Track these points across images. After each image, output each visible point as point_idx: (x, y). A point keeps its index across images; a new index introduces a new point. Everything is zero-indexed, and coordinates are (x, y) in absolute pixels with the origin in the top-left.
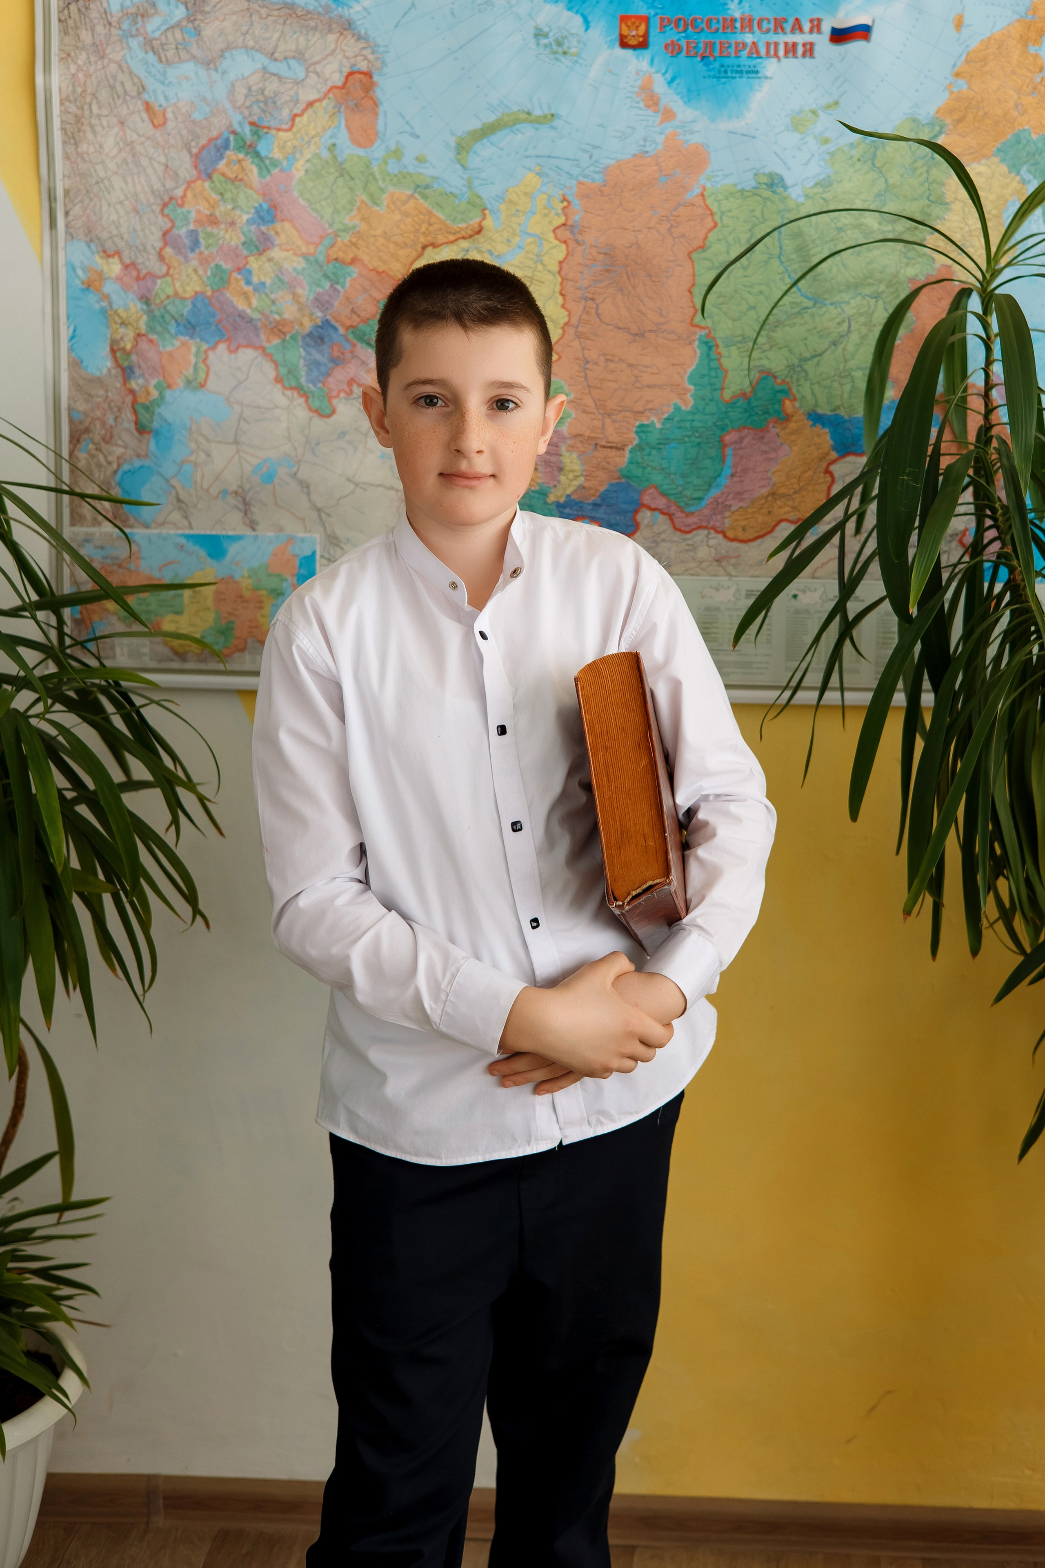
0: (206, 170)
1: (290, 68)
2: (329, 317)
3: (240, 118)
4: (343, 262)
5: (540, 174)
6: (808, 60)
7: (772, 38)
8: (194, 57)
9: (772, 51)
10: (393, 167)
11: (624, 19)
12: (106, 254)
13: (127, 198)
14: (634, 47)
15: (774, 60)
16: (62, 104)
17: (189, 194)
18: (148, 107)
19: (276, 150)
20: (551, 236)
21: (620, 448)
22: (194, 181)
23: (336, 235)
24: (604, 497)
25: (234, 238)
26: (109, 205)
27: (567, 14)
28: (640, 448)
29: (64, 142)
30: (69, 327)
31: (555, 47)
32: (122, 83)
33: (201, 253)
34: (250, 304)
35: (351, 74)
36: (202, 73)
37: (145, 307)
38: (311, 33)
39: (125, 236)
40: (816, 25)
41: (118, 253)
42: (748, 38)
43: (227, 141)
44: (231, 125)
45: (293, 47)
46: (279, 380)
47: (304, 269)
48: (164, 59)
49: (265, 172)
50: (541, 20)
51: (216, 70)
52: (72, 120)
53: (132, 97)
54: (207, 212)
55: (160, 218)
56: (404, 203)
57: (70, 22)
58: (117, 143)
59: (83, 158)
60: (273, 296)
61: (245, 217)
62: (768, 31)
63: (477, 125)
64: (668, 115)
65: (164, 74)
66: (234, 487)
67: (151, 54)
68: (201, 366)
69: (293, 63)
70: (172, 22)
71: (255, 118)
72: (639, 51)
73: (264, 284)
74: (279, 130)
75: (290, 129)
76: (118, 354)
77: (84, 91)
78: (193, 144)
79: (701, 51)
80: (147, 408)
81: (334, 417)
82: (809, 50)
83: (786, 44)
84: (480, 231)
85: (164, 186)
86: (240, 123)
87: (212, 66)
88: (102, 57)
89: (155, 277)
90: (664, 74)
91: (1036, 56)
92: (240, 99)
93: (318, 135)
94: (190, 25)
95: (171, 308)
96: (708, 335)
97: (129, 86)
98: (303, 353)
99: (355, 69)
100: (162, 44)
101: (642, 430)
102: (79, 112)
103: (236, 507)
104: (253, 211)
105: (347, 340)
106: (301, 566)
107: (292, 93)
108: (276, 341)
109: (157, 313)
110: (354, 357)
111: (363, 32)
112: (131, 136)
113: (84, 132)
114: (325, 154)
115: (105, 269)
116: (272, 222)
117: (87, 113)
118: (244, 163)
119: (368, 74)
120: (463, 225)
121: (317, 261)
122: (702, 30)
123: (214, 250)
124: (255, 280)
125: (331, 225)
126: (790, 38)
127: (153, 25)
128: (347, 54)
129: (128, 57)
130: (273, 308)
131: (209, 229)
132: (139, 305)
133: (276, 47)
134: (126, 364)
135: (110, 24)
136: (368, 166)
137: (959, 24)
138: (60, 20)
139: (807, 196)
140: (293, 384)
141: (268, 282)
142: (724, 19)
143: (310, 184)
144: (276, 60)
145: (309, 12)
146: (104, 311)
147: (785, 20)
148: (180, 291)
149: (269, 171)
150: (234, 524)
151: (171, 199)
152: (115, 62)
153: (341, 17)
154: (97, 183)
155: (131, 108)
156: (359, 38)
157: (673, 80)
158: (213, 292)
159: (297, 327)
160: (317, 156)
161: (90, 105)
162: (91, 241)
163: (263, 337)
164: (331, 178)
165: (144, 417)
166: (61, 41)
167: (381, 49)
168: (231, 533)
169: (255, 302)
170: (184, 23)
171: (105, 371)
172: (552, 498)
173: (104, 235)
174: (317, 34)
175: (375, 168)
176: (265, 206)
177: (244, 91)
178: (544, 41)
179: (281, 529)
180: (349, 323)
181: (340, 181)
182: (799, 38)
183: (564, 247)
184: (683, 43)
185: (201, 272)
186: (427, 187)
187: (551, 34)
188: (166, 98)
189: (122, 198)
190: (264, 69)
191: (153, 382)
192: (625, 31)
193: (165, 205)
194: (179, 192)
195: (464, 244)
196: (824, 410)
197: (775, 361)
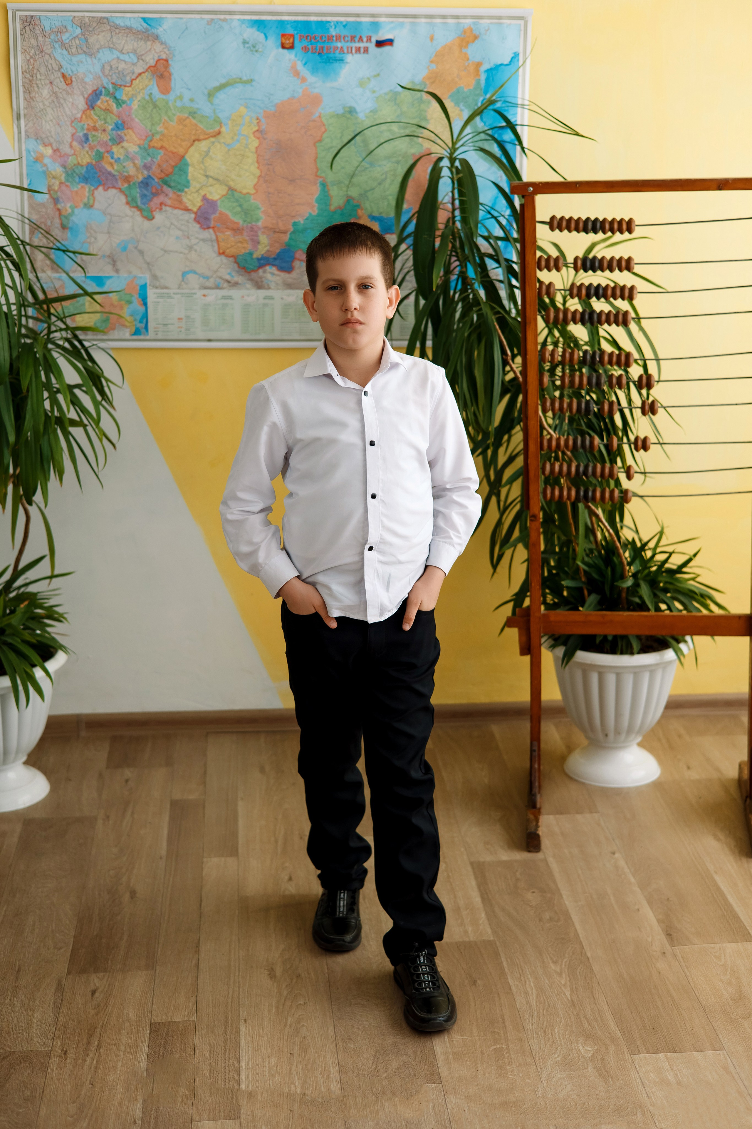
0: (91, 105)
1: (130, 57)
2: (150, 174)
3: (107, 80)
4: (157, 148)
5: (246, 107)
6: (365, 55)
7: (350, 44)
8: (85, 52)
9: (350, 51)
10: (179, 104)
11: (283, 35)
12: (45, 145)
13: (54, 118)
14: (288, 48)
15: (350, 55)
16: (23, 74)
17: (84, 117)
18: (64, 76)
19: (124, 96)
20: (252, 136)
21: (285, 232)
22: (86, 110)
23: (153, 136)
24: (278, 255)
25: (105, 137)
26: (46, 121)
27: (257, 33)
28: (294, 232)
29: (24, 92)
30: (27, 180)
31: (252, 48)
32: (51, 64)
33: (90, 144)
34: (113, 168)
35: (158, 60)
36: (89, 59)
37: (64, 170)
38: (139, 41)
39: (54, 136)
40: (369, 39)
41: (51, 145)
42: (339, 45)
43: (101, 92)
44: (103, 84)
45: (131, 47)
46: (128, 203)
47: (138, 152)
48: (70, 53)
49: (119, 106)
50: (246, 36)
51: (95, 58)
52: (28, 81)
53: (56, 71)
54: (92, 125)
55: (70, 128)
56: (184, 120)
57: (26, 35)
58: (49, 93)
59: (33, 100)
60: (124, 164)
61: (110, 127)
62: (348, 41)
63: (217, 84)
64: (304, 80)
65: (71, 60)
66: (108, 254)
67: (64, 50)
68: (91, 197)
69: (131, 55)
70: (74, 35)
71: (114, 81)
72: (290, 51)
73: (119, 159)
74: (125, 86)
75: (130, 86)
76: (52, 192)
77: (33, 68)
78: (85, 93)
79: (318, 50)
80: (66, 217)
81: (154, 221)
82: (366, 50)
83: (356, 48)
84: (219, 133)
85: (71, 112)
86: (107, 83)
87: (93, 56)
88: (42, 52)
89: (68, 156)
90: (302, 61)
91: (466, 54)
92: (107, 72)
93: (143, 89)
94: (83, 37)
95: (77, 171)
96: (324, 180)
97: (54, 65)
98: (138, 190)
99: (160, 58)
100: (70, 46)
101: (295, 224)
102: (31, 78)
103: (109, 263)
104: (114, 124)
105: (159, 185)
106: (140, 290)
107: (131, 69)
108: (126, 185)
109: (70, 173)
110: (163, 192)
111: (163, 41)
112: (56, 89)
113: (33, 87)
114: (147, 98)
115: (45, 152)
116: (123, 129)
117: (35, 78)
118: (109, 102)
119: (167, 60)
120: (211, 131)
121: (144, 148)
122: (318, 41)
123: (96, 143)
124: (115, 157)
125: (150, 131)
126: (358, 45)
127: (65, 37)
128: (157, 51)
129: (54, 52)
130: (124, 170)
131: (93, 133)
132: (61, 169)
133: (123, 47)
134: (55, 197)
135: (45, 36)
136: (167, 103)
137: (432, 39)
138: (21, 34)
139: (367, 117)
140: (135, 205)
141: (122, 158)
142: (328, 36)
143: (140, 112)
144: (123, 53)
145: (138, 31)
146: (44, 172)
147: (355, 36)
148: (80, 162)
149: (121, 106)
150: (107, 271)
151: (75, 119)
152: (48, 54)
153: (153, 33)
154: (40, 111)
155: (56, 75)
156: (162, 43)
157: (305, 64)
158: (96, 162)
159: (135, 179)
160: (144, 98)
161: (36, 74)
162: (38, 138)
163: (120, 183)
164: (150, 109)
165: (65, 221)
166: (22, 43)
167: (172, 49)
168: (107, 275)
169: (116, 167)
170: (80, 36)
171: (45, 200)
172: (255, 256)
173: (43, 136)
174: (142, 42)
175: (170, 104)
176: (120, 122)
177: (109, 68)
178: (247, 45)
179: (130, 273)
180: (160, 176)
181: (155, 111)
182: (362, 45)
183: (257, 141)
184: (310, 47)
185: (90, 153)
186: (195, 113)
187: (250, 42)
188: (72, 71)
189: (52, 118)
190: (118, 58)
191: (69, 205)
192: (284, 41)
193: (72, 122)
194: (79, 116)
195: (212, 139)
196: (376, 214)
197: (354, 192)
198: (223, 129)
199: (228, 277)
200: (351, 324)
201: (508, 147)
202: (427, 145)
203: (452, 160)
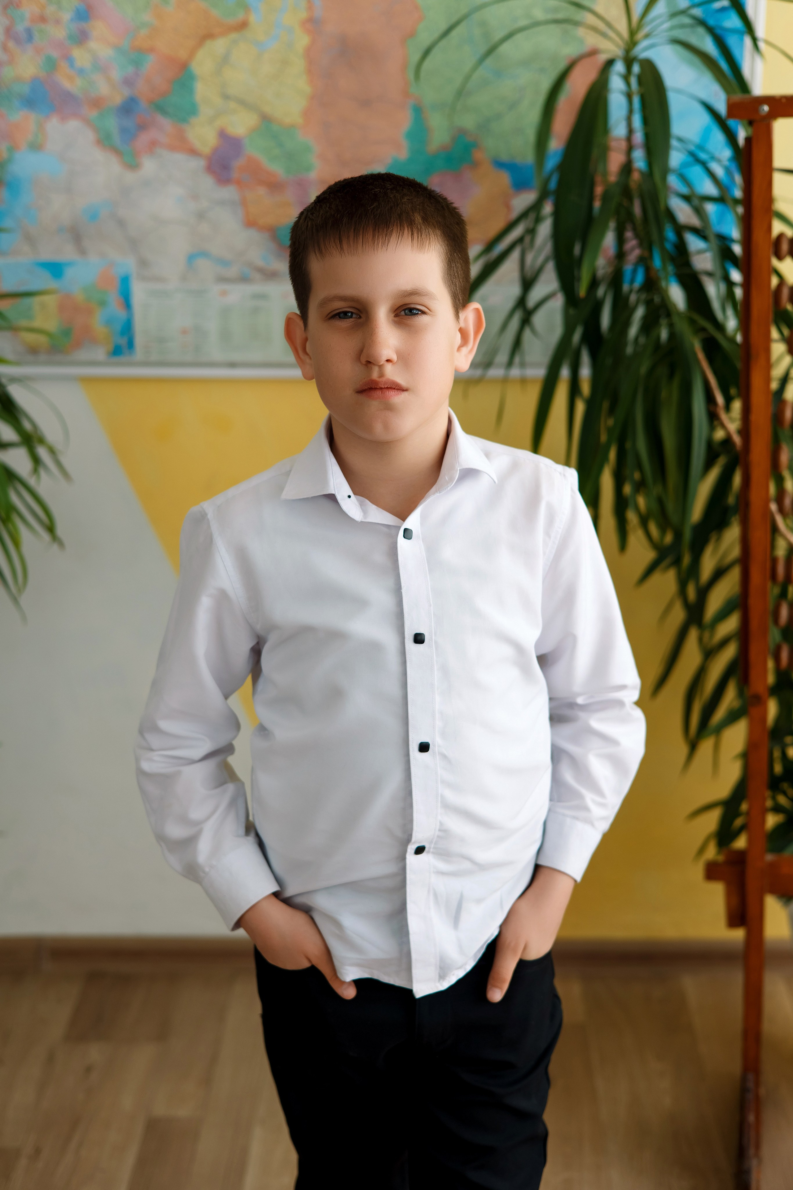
2: (134, 94)
4: (144, 50)
20: (298, 29)
23: (137, 30)
25: (60, 34)
33: (35, 45)
34: (74, 85)
46: (98, 142)
47: (113, 57)
54: (38, 12)
55: (2, 18)
56: (187, 4)
60: (92, 78)
61: (68, 17)
66: (68, 225)
68: (39, 132)
73: (83, 69)
80: (2, 167)
81: (141, 170)
84: (245, 24)
89: (2, 64)
95: (15, 88)
96: (418, 103)
98: (115, 120)
103: (70, 240)
104: (74, 11)
105: (149, 111)
106: (120, 285)
108: (95, 113)
109: (5, 92)
110: (154, 124)
116: (89, 19)
120: (232, 20)
121: (124, 51)
123: (45, 43)
124: (77, 65)
125: (133, 22)
130: (92, 87)
131: (40, 26)
140: (110, 145)
141: (87, 67)
148: (21, 75)
150: (67, 253)
158: (46, 75)
159: (110, 102)
163: (85, 109)
168: (67, 260)
169: (78, 83)
176: (83, 7)
179: (104, 257)
180: (149, 97)
183: (308, 37)
185: (36, 60)
191: (5, 145)
193: (5, 7)
195: (234, 36)
196: (504, 157)
197: (468, 122)
198: (253, 19)
199: (260, 263)
200: (378, 393)
201: (732, 41)
202: (592, 40)
203: (629, 62)
